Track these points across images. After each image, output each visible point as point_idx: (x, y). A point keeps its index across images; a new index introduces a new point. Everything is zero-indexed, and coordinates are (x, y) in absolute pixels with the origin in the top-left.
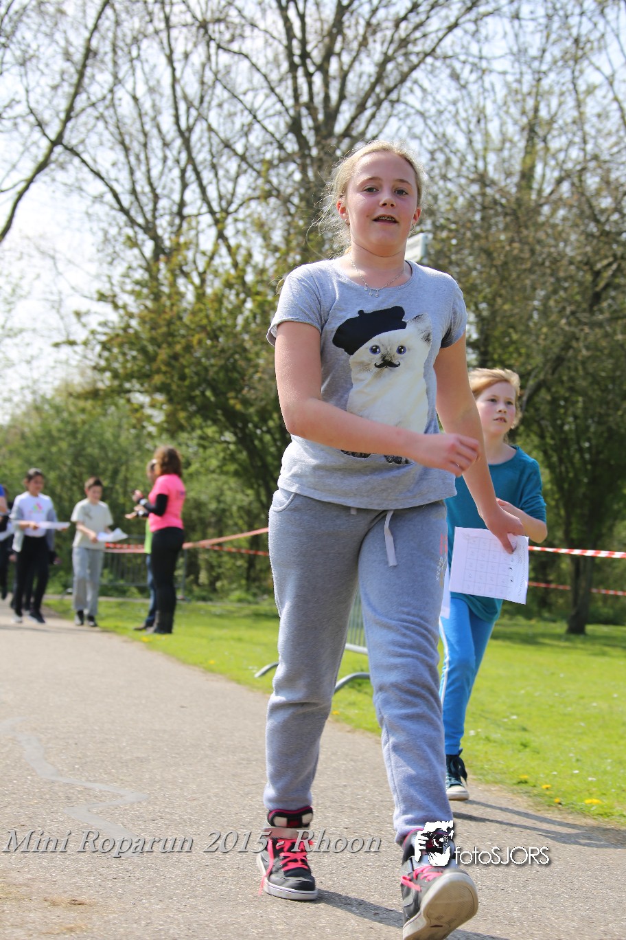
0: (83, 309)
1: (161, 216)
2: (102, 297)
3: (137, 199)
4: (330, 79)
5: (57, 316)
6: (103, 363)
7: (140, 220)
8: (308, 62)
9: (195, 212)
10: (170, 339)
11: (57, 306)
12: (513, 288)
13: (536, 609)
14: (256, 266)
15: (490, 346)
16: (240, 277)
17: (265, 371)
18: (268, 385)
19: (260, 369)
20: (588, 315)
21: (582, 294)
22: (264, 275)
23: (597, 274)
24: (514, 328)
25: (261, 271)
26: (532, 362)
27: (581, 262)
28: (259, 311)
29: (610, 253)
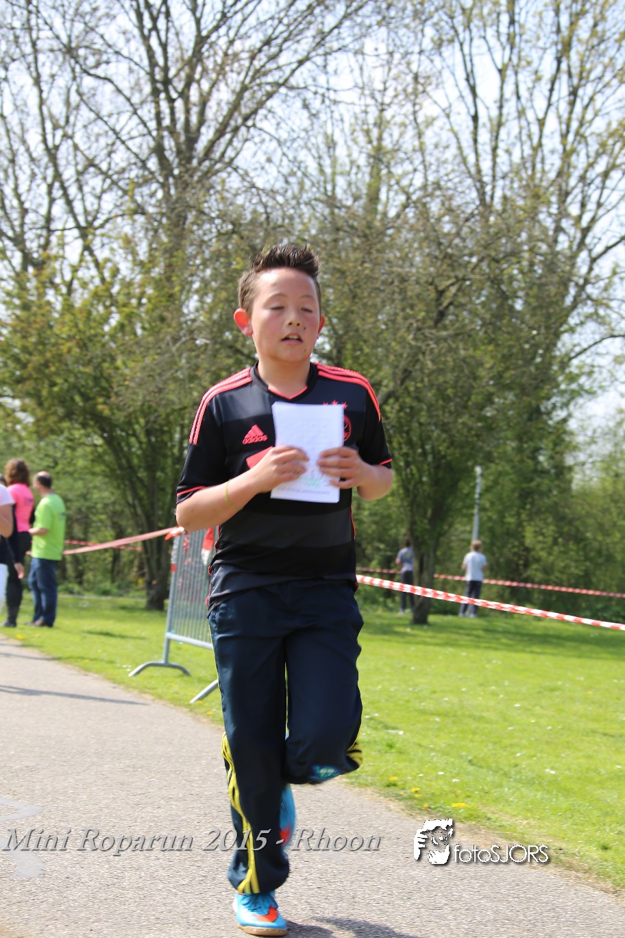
1: (30, 229)
3: (6, 212)
4: (191, 106)
7: (10, 234)
8: (170, 88)
9: (61, 226)
10: (40, 347)
12: (365, 305)
13: (381, 599)
14: (123, 279)
15: (343, 358)
16: (108, 290)
17: (132, 379)
18: (135, 393)
19: (128, 378)
20: (434, 331)
21: (427, 312)
22: (131, 288)
23: (441, 293)
24: (365, 341)
25: (128, 285)
26: (381, 374)
27: (426, 282)
28: (126, 322)
29: (452, 274)
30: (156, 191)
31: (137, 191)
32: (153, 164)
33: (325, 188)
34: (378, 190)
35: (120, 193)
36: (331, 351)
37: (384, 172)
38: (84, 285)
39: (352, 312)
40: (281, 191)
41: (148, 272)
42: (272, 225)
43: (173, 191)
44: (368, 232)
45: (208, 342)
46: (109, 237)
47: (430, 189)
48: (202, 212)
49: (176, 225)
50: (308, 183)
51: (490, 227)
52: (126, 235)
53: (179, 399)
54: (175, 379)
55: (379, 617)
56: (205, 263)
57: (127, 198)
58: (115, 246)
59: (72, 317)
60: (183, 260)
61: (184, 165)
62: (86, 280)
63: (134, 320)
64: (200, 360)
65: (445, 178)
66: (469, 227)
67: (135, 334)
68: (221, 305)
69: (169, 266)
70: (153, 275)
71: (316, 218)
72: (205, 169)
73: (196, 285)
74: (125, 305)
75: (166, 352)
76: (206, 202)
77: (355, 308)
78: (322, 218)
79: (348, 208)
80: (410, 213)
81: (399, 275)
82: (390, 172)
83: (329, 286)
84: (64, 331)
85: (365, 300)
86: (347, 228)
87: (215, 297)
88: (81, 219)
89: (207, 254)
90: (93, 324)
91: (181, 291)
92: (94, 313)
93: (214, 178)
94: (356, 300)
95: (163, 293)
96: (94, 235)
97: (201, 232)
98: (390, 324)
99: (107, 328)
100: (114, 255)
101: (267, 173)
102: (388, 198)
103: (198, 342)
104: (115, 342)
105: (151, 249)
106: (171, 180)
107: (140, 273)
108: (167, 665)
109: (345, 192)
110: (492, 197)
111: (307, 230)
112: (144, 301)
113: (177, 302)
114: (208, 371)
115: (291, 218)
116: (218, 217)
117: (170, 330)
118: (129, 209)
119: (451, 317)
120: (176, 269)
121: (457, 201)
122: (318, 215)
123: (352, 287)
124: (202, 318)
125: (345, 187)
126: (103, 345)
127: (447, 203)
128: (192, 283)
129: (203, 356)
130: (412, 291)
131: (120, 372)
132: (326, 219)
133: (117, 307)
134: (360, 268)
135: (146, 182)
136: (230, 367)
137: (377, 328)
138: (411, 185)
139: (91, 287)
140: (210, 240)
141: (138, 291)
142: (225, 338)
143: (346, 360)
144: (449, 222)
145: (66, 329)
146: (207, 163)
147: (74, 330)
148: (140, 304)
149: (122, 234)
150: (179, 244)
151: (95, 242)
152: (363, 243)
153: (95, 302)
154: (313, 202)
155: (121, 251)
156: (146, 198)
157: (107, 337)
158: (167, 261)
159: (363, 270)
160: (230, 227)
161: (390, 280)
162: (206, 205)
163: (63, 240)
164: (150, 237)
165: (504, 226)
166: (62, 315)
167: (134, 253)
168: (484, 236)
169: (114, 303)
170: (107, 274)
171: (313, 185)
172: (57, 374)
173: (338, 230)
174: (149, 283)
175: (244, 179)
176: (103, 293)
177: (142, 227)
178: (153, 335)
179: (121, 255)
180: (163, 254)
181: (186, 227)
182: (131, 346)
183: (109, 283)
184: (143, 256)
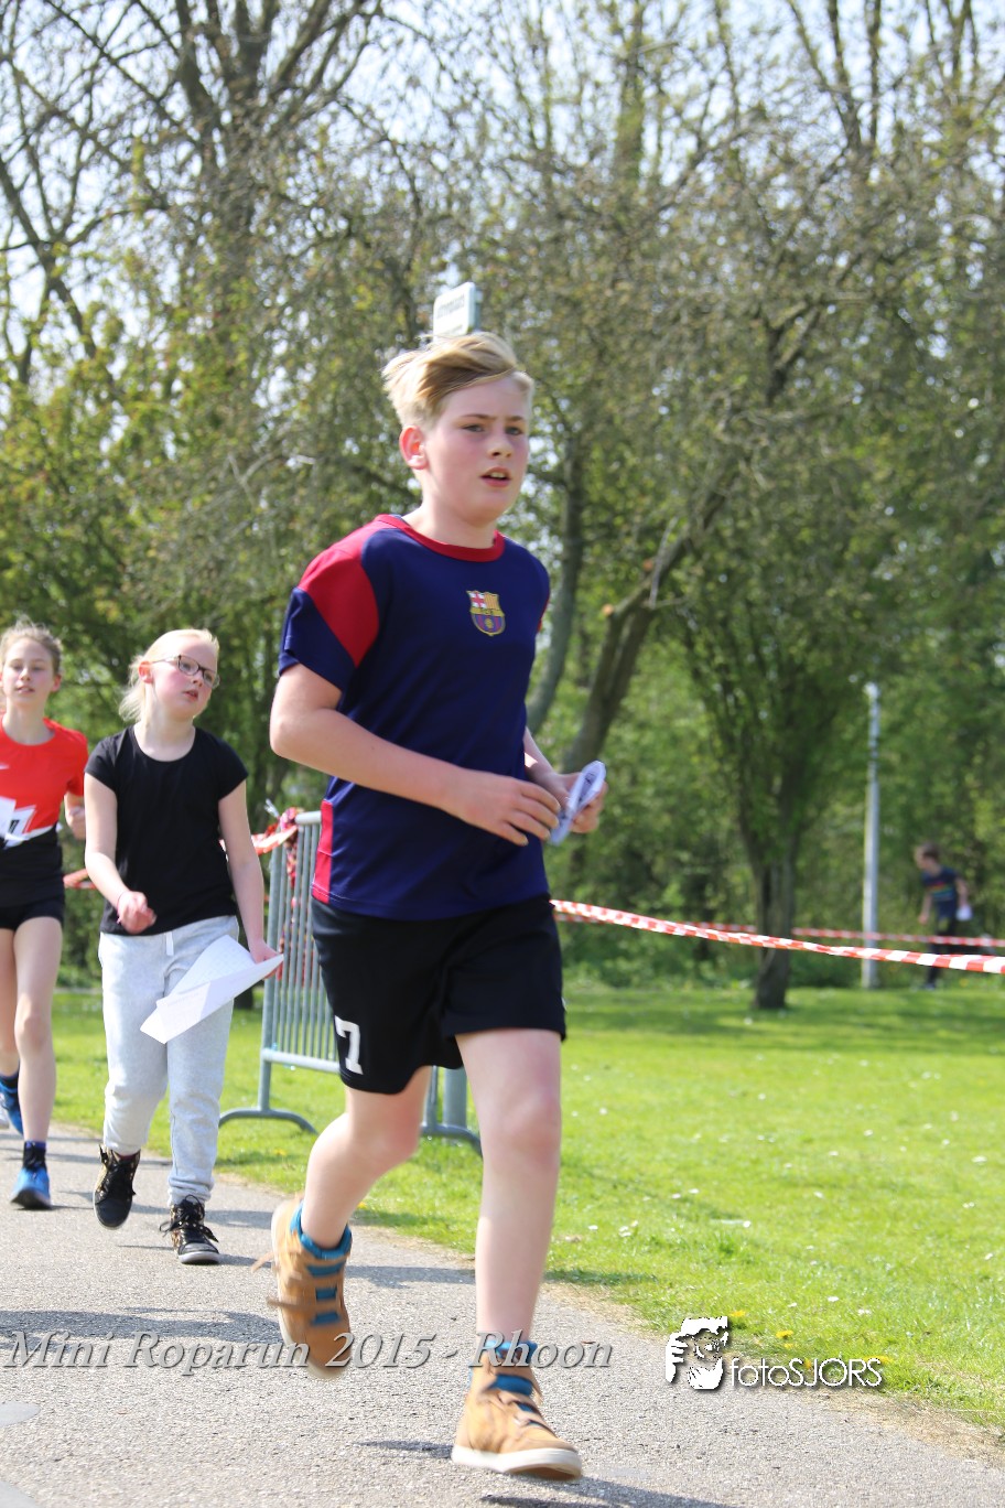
12: (623, 368)
13: (689, 964)
14: (133, 345)
15: (586, 478)
16: (102, 367)
17: (162, 546)
18: (169, 574)
19: (154, 544)
20: (766, 413)
21: (752, 375)
22: (150, 362)
23: (777, 334)
24: (628, 442)
25: (142, 354)
26: (664, 506)
27: (746, 313)
28: (143, 432)
29: (798, 294)
30: (189, 159)
31: (148, 160)
32: (178, 105)
33: (531, 135)
34: (641, 130)
35: (115, 167)
36: (560, 467)
37: (650, 92)
38: (54, 360)
39: (599, 384)
40: (441, 144)
41: (182, 326)
42: (426, 214)
43: (221, 161)
44: (622, 218)
45: (311, 461)
47: (744, 124)
48: (284, 198)
49: (232, 228)
50: (495, 127)
51: (871, 190)
52: (132, 252)
53: (259, 580)
54: (250, 542)
55: (685, 999)
56: (296, 301)
57: (129, 178)
58: (112, 277)
59: (33, 427)
60: (251, 297)
61: (240, 103)
62: (56, 350)
63: (159, 426)
64: (296, 500)
65: (776, 97)
66: (828, 194)
67: (163, 455)
68: (333, 386)
69: (223, 312)
70: (192, 331)
71: (517, 196)
72: (284, 109)
73: (280, 349)
74: (138, 397)
75: (228, 488)
76: (291, 175)
77: (604, 376)
78: (527, 196)
79: (580, 170)
80: (707, 173)
81: (689, 301)
82: (661, 92)
83: (549, 334)
84: (20, 457)
85: (624, 359)
86: (578, 213)
87: (319, 369)
89: (300, 281)
90: (76, 439)
91: (251, 362)
92: (79, 418)
93: (305, 125)
94: (606, 358)
95: (214, 367)
96: (67, 255)
97: (284, 240)
98: (677, 405)
99: (105, 446)
100: (112, 296)
101: (411, 110)
102: (660, 147)
103: (291, 463)
104: (123, 474)
105: (183, 281)
106: (217, 136)
107: (166, 328)
108: (267, 1114)
109: (571, 139)
110: (873, 130)
111: (499, 222)
112: (177, 386)
113: (244, 385)
114: (314, 522)
115: (465, 199)
116: (315, 205)
117: (233, 442)
118: (134, 200)
119: (798, 384)
120: (238, 317)
121: (801, 143)
122: (519, 189)
123: (596, 333)
124: (296, 415)
125: (571, 129)
126: (100, 481)
127: (781, 149)
128: (271, 343)
129: (302, 492)
130: (718, 332)
131: (138, 532)
132: (535, 196)
133: (121, 403)
134: (609, 293)
135: (169, 140)
136: (358, 511)
137: (652, 412)
138: (705, 114)
139: (69, 363)
140: (303, 253)
141: (162, 366)
142: (345, 452)
143: (591, 482)
144: (786, 187)
145: (22, 451)
146: (287, 95)
147: (39, 453)
148: (168, 394)
149: (125, 252)
150: (241, 266)
152: (613, 240)
153: (78, 394)
154: (509, 165)
155: (125, 287)
156: (169, 175)
157: (106, 465)
158: (219, 303)
159: (617, 297)
160: (343, 224)
161: (672, 314)
162: (290, 182)
163: (6, 271)
164: (180, 250)
165: (899, 188)
166: (12, 424)
167: (152, 291)
168: (859, 211)
169: (116, 393)
170: (98, 337)
171: (505, 129)
173: (561, 217)
174: (185, 349)
175: (364, 126)
176: (92, 375)
177: (164, 236)
178: (198, 454)
179: (124, 295)
180: (210, 288)
181: (253, 229)
182: (156, 479)
183: (103, 354)
184: (168, 296)
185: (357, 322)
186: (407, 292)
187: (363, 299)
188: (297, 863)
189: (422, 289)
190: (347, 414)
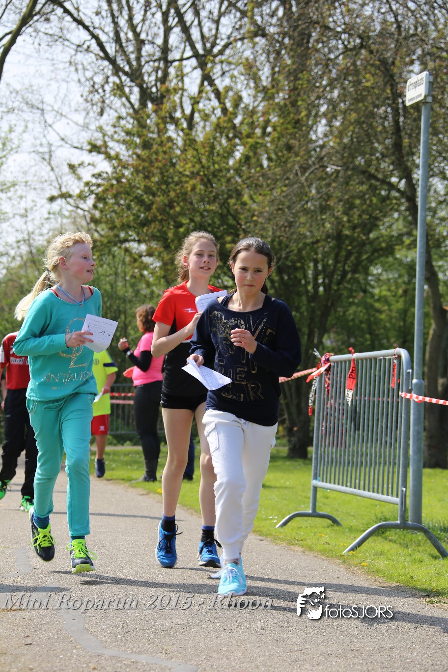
0: (76, 162)
1: (147, 62)
2: (94, 148)
3: (121, 46)
5: (49, 168)
6: (97, 214)
7: (127, 68)
9: (178, 57)
10: (164, 187)
11: (48, 157)
14: (246, 108)
16: (230, 120)
17: (261, 214)
18: (264, 229)
19: (256, 213)
22: (255, 117)
25: (251, 113)
28: (251, 154)
30: (277, 9)
31: (256, 10)
35: (239, 14)
38: (206, 117)
41: (272, 98)
42: (403, 34)
43: (294, 9)
45: (339, 168)
46: (230, 63)
48: (327, 28)
49: (299, 45)
52: (247, 59)
53: (311, 232)
54: (306, 212)
56: (332, 84)
57: (246, 20)
58: (236, 73)
59: (195, 153)
60: (309, 81)
62: (207, 112)
63: (259, 151)
64: (332, 190)
67: (261, 166)
68: (351, 128)
69: (294, 90)
70: (277, 100)
73: (323, 109)
74: (249, 136)
75: (295, 183)
76: (331, 15)
84: (188, 168)
87: (344, 119)
88: (199, 46)
89: (334, 75)
90: (216, 159)
91: (308, 116)
92: (218, 148)
95: (289, 119)
96: (213, 62)
99: (231, 162)
100: (236, 83)
103: (328, 170)
104: (240, 177)
105: (273, 74)
107: (263, 99)
108: (315, 514)
112: (269, 129)
113: (304, 128)
114: (340, 200)
115: (425, 26)
116: (344, 31)
117: (298, 158)
118: (249, 32)
120: (302, 93)
124: (331, 144)
126: (229, 180)
128: (318, 106)
129: (334, 185)
131: (247, 207)
133: (240, 139)
139: (213, 119)
140: (337, 57)
141: (261, 119)
142: (357, 163)
145: (189, 165)
147: (198, 166)
148: (264, 134)
149: (243, 59)
150: (304, 65)
151: (215, 71)
153: (218, 135)
155: (242, 78)
156: (267, 18)
157: (232, 172)
158: (291, 85)
160: (358, 41)
162: (331, 19)
163: (182, 71)
164: (272, 60)
166: (184, 151)
167: (256, 78)
169: (238, 134)
170: (228, 105)
172: (182, 214)
174: (274, 110)
176: (225, 125)
177: (263, 50)
178: (279, 165)
179: (242, 83)
180: (287, 77)
181: (310, 45)
182: (258, 180)
183: (231, 113)
184: (265, 81)
185: (365, 93)
186: (392, 76)
187: (368, 81)
188: (330, 382)
189: (401, 74)
190: (359, 142)
